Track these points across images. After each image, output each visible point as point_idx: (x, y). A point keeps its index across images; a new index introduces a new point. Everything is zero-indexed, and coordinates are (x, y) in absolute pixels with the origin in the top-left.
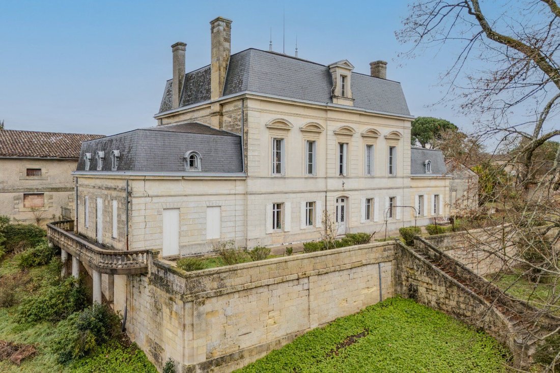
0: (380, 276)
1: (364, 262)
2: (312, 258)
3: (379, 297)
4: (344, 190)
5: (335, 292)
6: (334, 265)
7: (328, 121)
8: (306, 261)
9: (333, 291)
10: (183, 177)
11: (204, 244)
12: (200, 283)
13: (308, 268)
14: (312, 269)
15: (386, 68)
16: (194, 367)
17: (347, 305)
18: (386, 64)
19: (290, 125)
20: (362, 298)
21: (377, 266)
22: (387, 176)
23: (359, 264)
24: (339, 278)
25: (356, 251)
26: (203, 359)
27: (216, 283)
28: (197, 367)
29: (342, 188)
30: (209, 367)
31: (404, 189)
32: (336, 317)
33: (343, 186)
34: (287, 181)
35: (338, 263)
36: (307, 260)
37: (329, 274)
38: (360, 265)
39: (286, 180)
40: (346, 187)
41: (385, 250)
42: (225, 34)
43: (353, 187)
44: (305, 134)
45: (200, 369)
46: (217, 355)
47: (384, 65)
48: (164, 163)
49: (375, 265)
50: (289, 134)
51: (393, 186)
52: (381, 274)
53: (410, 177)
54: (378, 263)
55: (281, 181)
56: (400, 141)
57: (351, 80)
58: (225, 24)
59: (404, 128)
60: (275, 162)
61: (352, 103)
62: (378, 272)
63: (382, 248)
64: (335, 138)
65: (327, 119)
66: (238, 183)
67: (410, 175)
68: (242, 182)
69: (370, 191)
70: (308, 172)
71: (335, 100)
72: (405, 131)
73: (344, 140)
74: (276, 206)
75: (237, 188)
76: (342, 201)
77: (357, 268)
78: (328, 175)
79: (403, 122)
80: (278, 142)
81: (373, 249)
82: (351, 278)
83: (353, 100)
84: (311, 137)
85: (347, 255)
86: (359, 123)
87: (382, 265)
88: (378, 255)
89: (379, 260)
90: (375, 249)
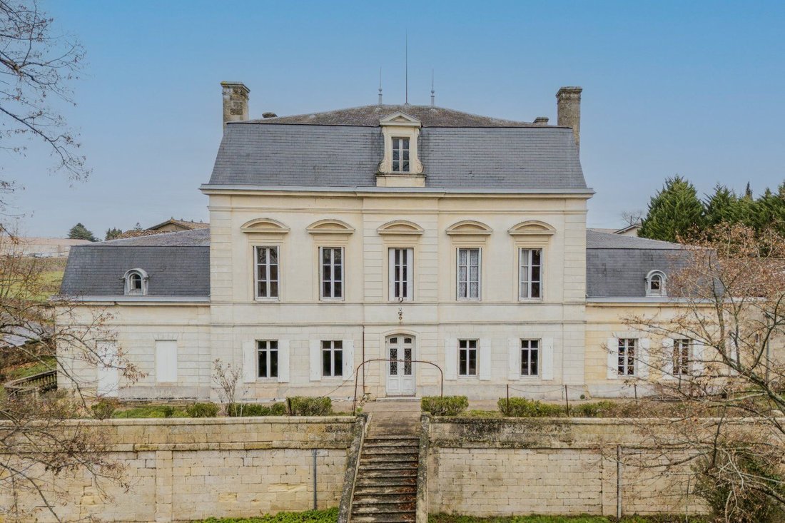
0: (315, 470)
1: (275, 443)
2: (164, 425)
3: (313, 502)
4: (401, 324)
5: (210, 480)
6: (210, 440)
7: (365, 216)
8: (152, 428)
9: (207, 477)
10: (115, 302)
11: (151, 388)
13: (157, 438)
14: (164, 441)
15: (579, 99)
17: (236, 502)
18: (578, 91)
19: (282, 226)
20: (273, 497)
21: (310, 453)
22: (516, 301)
23: (264, 445)
24: (221, 461)
25: (259, 426)
29: (399, 321)
31: (565, 326)
32: (212, 516)
33: (400, 318)
34: (282, 307)
35: (219, 439)
36: (155, 427)
37: (199, 452)
38: (265, 447)
40: (405, 319)
41: (329, 430)
42: (232, 104)
43: (423, 320)
44: (317, 237)
47: (576, 95)
48: (97, 285)
49: (305, 451)
50: (287, 239)
51: (533, 319)
52: (318, 467)
53: (584, 304)
54: (312, 449)
55: (273, 309)
56: (552, 239)
57: (418, 140)
58: (232, 90)
59: (564, 213)
60: (268, 281)
61: (421, 181)
62: (312, 463)
63: (323, 426)
64: (381, 240)
65: (362, 212)
66: (202, 310)
67: (584, 300)
68: (207, 309)
69: (471, 328)
70: (322, 294)
71: (380, 181)
72: (569, 218)
73: (401, 243)
74: (268, 345)
75: (200, 317)
76: (408, 341)
77: (261, 451)
78: (367, 300)
79: (562, 202)
80: (274, 252)
81: (300, 426)
82: (246, 464)
83: (425, 176)
84: (331, 242)
85: (238, 429)
86: (439, 213)
87: (322, 453)
88: (311, 436)
89: (315, 445)
90: (305, 426)
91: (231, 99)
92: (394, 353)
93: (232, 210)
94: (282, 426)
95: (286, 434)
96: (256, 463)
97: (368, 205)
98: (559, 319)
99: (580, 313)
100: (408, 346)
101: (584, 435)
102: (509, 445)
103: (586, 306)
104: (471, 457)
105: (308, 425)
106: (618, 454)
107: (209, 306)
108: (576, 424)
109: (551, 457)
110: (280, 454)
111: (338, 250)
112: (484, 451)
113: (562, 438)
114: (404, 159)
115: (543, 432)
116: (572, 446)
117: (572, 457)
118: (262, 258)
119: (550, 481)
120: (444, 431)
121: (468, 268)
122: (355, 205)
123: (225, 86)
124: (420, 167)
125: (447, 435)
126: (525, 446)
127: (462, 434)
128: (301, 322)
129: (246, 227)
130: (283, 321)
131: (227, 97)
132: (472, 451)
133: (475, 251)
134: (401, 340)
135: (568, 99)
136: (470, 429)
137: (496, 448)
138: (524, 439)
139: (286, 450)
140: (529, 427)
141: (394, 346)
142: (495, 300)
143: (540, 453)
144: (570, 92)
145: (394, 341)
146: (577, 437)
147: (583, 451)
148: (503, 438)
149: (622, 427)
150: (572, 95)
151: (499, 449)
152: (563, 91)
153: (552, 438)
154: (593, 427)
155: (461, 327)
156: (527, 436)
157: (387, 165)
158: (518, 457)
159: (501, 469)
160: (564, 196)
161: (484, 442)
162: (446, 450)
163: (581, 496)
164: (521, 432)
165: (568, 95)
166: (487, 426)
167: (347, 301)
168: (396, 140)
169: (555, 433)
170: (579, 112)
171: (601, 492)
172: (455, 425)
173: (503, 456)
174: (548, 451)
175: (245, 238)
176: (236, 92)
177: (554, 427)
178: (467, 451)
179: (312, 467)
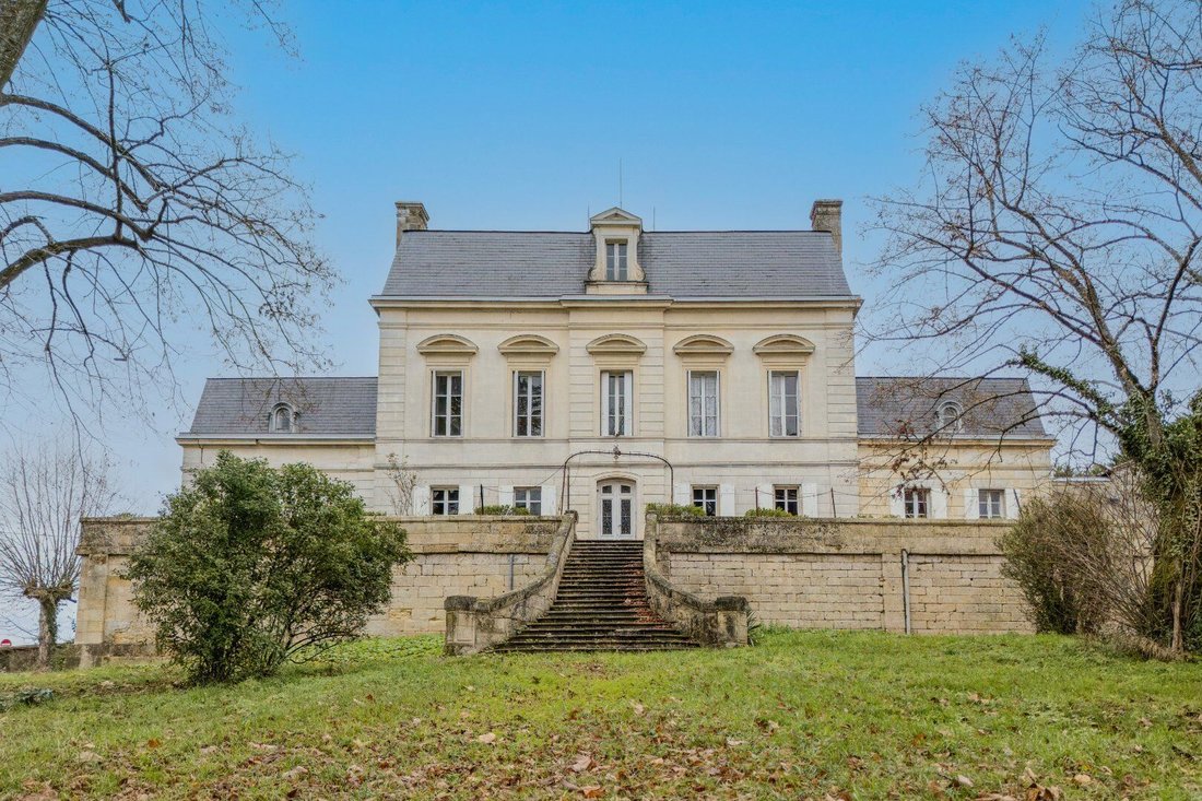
1: (463, 546)
4: (617, 465)
7: (571, 332)
12: (103, 533)
15: (839, 213)
16: (80, 646)
18: (838, 204)
19: (469, 345)
21: (505, 559)
22: (765, 437)
23: (447, 548)
25: (443, 524)
26: (97, 640)
27: (129, 538)
28: (84, 648)
29: (614, 460)
30: (102, 653)
33: (616, 457)
38: (449, 551)
39: (465, 445)
40: (623, 458)
41: (530, 531)
42: (408, 225)
44: (511, 359)
45: (88, 651)
46: (122, 640)
47: (835, 209)
49: (498, 556)
50: (474, 361)
51: (790, 459)
52: (515, 578)
53: (854, 440)
54: (508, 554)
55: (453, 447)
56: (810, 360)
57: (638, 247)
58: (408, 211)
59: (826, 326)
60: (449, 415)
61: (642, 290)
62: (508, 572)
63: (522, 526)
64: (592, 361)
65: (569, 328)
66: (364, 451)
67: (855, 435)
68: (371, 450)
69: (708, 471)
70: (516, 428)
71: (591, 290)
72: (831, 333)
73: (617, 363)
74: (446, 495)
75: (360, 460)
76: (625, 489)
77: (443, 556)
78: (573, 434)
79: (822, 314)
80: (457, 381)
81: (493, 525)
82: (424, 571)
83: (646, 283)
84: (529, 365)
85: (416, 529)
86: (665, 328)
87: (521, 559)
88: (507, 538)
89: (512, 549)
90: (499, 526)
91: (407, 221)
92: (607, 506)
93: (407, 327)
94: (472, 526)
95: (477, 536)
96: (438, 570)
97: (575, 318)
98: (825, 460)
99: (850, 451)
100: (626, 496)
101: (857, 538)
102: (761, 551)
103: (859, 445)
104: (711, 566)
105: (504, 524)
106: (902, 562)
107: (373, 446)
108: (846, 523)
109: (815, 566)
110: (467, 560)
111: (537, 375)
112: (727, 558)
113: (828, 542)
114: (620, 266)
115: (804, 534)
116: (842, 551)
117: (842, 566)
118: (442, 387)
119: (812, 597)
120: (675, 533)
121: (703, 400)
122: (560, 320)
123: (400, 206)
124: (641, 274)
125: (680, 539)
126: (780, 552)
127: (698, 537)
128: (490, 464)
129: (424, 345)
130: (465, 462)
131: (403, 219)
132: (712, 557)
133: (712, 375)
134: (616, 488)
135: (826, 213)
136: (708, 530)
137: (742, 553)
138: (780, 544)
139: (476, 555)
140: (785, 528)
141: (607, 496)
142: (739, 436)
143: (801, 561)
144: (827, 204)
145: (607, 490)
146: (847, 541)
147: (856, 558)
148: (752, 541)
149: (906, 528)
150: (829, 209)
151: (747, 554)
152: (818, 204)
153: (815, 541)
154: (869, 527)
155: (695, 469)
156: (783, 539)
157: (600, 272)
158: (771, 565)
159: (750, 581)
160: (824, 305)
161: (727, 546)
162: (679, 557)
163: (857, 616)
164: (775, 533)
165: (825, 209)
166: (731, 526)
167: (547, 436)
168: (610, 243)
169: (820, 534)
170: (839, 228)
171: (883, 612)
172: (690, 525)
173: (751, 564)
174: (811, 558)
175: (422, 361)
176: (413, 213)
177: (817, 527)
178: (705, 558)
179: (508, 578)
